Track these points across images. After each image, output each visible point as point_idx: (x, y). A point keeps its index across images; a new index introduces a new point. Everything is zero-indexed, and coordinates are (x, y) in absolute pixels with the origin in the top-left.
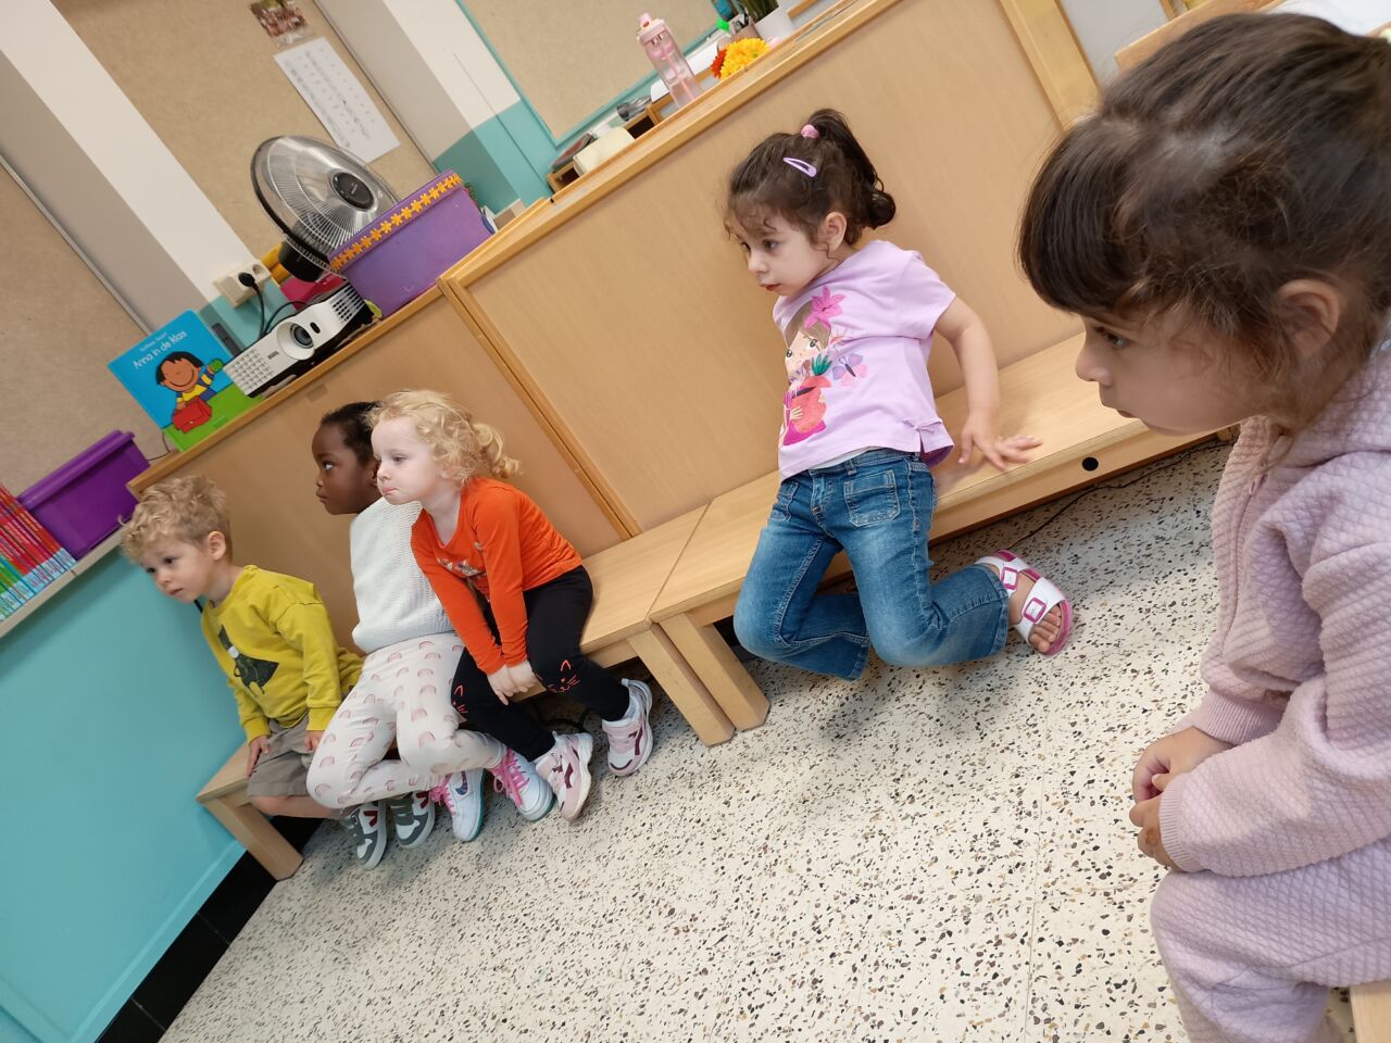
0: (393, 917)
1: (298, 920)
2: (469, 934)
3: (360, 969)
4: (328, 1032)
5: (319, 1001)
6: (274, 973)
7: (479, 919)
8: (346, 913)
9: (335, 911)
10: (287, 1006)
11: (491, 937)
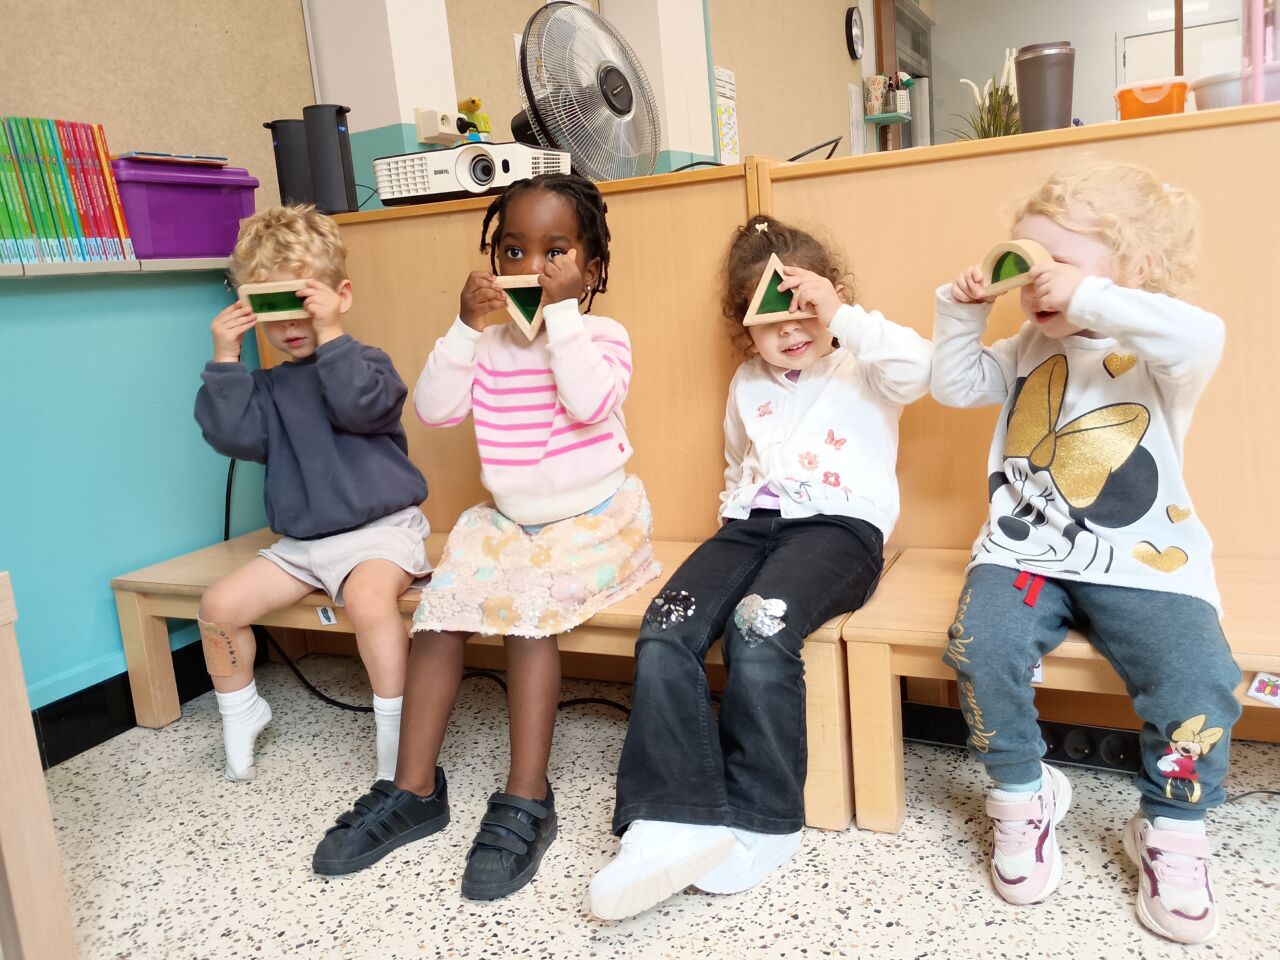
0: (290, 837)
1: (151, 782)
2: (403, 908)
3: (226, 882)
4: (152, 944)
5: (151, 896)
6: (96, 830)
7: (422, 896)
8: (219, 801)
9: (207, 792)
10: (102, 880)
11: (440, 929)
